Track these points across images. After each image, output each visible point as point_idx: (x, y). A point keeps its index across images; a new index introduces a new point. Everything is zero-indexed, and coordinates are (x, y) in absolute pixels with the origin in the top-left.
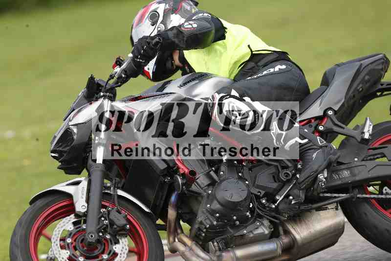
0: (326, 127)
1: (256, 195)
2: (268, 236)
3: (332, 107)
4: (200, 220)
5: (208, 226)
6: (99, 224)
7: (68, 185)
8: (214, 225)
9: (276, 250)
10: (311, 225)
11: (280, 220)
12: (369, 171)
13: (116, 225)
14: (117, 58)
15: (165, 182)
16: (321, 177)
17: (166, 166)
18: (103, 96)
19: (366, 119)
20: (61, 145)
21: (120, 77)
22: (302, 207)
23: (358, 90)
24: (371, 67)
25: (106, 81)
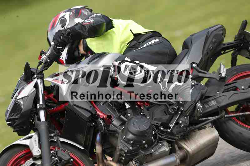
0: (193, 75)
1: (155, 125)
2: (169, 152)
3: (195, 62)
4: (120, 148)
5: (127, 151)
6: (51, 161)
7: (24, 140)
8: (130, 150)
9: (176, 161)
10: (196, 141)
11: (175, 140)
12: (229, 98)
13: (64, 160)
14: (41, 52)
15: (91, 126)
16: (198, 105)
17: (90, 114)
18: (36, 77)
19: (220, 65)
20: (14, 114)
21: (46, 62)
22: (189, 129)
23: (210, 49)
24: (215, 33)
25: (36, 68)
